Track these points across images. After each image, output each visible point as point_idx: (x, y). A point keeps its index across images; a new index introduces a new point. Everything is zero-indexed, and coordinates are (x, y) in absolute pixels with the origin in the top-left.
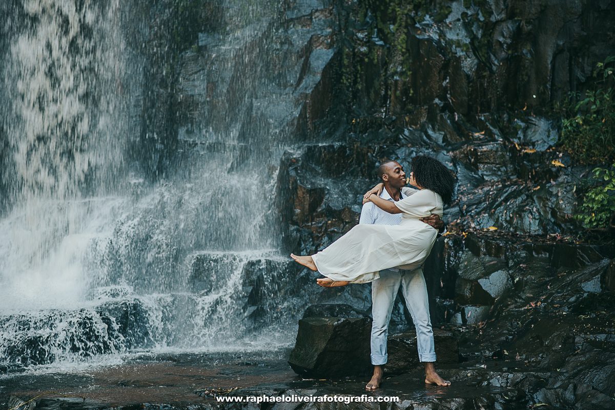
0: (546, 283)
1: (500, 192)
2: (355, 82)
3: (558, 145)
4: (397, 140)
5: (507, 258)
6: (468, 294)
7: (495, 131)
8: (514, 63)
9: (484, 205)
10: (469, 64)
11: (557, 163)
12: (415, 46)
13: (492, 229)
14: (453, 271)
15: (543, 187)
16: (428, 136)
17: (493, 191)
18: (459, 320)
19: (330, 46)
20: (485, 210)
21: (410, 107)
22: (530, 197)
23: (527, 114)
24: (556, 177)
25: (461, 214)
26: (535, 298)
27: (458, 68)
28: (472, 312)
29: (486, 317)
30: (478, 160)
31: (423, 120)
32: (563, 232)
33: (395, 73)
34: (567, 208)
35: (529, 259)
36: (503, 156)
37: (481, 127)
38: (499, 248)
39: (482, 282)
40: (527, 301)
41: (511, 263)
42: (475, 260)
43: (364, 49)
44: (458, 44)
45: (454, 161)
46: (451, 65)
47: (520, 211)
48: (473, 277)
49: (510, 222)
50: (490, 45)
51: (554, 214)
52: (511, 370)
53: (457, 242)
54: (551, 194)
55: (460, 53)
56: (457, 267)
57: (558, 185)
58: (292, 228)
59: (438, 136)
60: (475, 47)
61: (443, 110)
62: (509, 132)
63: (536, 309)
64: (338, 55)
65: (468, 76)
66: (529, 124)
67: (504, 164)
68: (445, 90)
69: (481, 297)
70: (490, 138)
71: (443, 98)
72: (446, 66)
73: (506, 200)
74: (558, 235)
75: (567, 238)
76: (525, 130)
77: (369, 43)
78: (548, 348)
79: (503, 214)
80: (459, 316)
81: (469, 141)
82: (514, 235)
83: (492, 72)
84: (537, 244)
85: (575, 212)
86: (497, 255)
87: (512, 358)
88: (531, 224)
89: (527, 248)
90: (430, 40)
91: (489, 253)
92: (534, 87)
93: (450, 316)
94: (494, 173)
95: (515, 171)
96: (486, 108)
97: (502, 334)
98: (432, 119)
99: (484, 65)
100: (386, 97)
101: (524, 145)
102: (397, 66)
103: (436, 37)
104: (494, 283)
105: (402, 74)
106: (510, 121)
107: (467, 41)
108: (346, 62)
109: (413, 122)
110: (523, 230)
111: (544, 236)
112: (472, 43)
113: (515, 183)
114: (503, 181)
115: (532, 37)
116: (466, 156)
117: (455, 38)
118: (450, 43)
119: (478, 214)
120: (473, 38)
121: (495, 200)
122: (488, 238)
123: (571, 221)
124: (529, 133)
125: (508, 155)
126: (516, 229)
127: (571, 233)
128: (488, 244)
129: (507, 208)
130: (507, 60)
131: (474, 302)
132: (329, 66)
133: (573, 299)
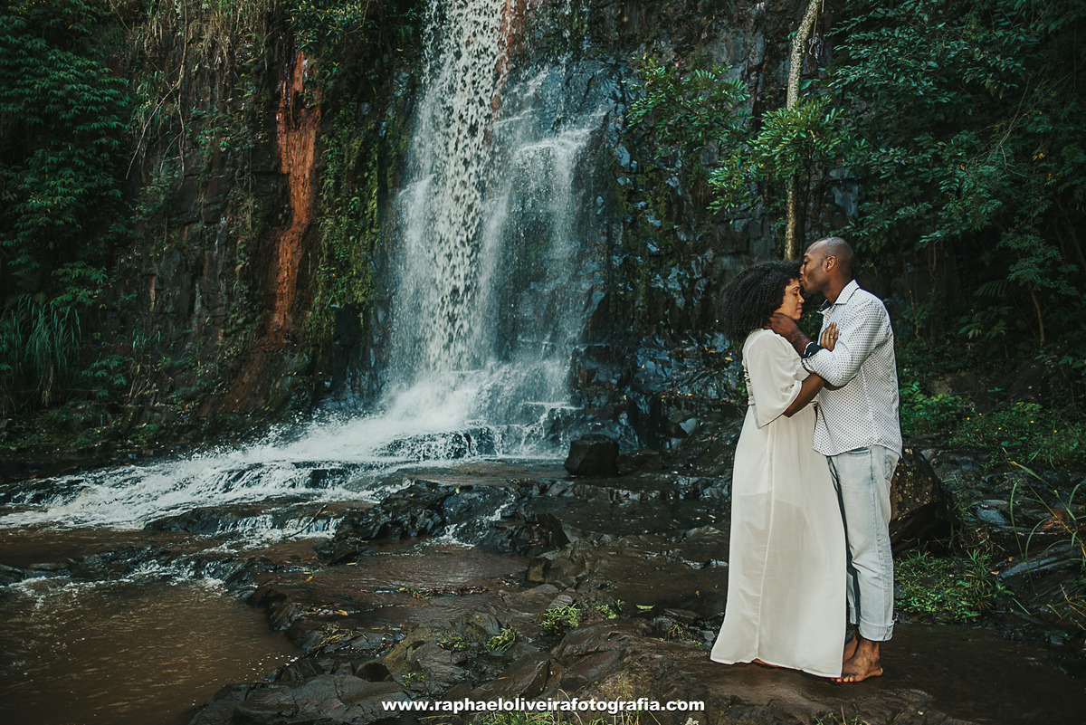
0: (718, 426)
1: (695, 374)
2: (616, 311)
3: (730, 349)
4: (638, 343)
5: (697, 412)
6: (673, 431)
7: (694, 340)
8: (706, 302)
9: (685, 381)
10: (680, 302)
11: (728, 359)
12: (651, 292)
13: (690, 395)
14: (666, 418)
15: (720, 372)
16: (656, 342)
17: (691, 373)
18: (668, 446)
19: (603, 291)
20: (686, 384)
21: (646, 325)
22: (712, 377)
23: (713, 331)
24: (727, 366)
25: (672, 386)
26: (712, 435)
27: (674, 304)
28: (674, 441)
29: (683, 444)
30: (684, 356)
31: (654, 333)
32: (730, 398)
33: (639, 306)
34: (733, 384)
35: (709, 412)
36: (698, 354)
37: (686, 337)
38: (692, 405)
39: (681, 424)
40: (707, 436)
41: (699, 414)
42: (679, 412)
43: (622, 293)
44: (675, 291)
45: (670, 356)
46: (670, 302)
47: (706, 385)
48: (677, 422)
49: (700, 391)
50: (692, 292)
51: (725, 387)
52: (692, 476)
53: (669, 401)
54: (724, 376)
55: (676, 296)
56: (668, 416)
57: (729, 371)
58: (577, 391)
59: (662, 342)
60: (684, 292)
61: (665, 327)
62: (701, 341)
63: (712, 441)
64: (607, 296)
65: (679, 309)
66: (714, 337)
67: (698, 358)
68: (666, 316)
69: (680, 433)
70: (691, 343)
71: (665, 321)
72: (667, 302)
73: (698, 379)
74: (727, 399)
75: (732, 401)
76: (711, 340)
77: (625, 289)
78: (716, 463)
79: (696, 387)
80: (668, 444)
81: (679, 345)
82: (702, 398)
83: (693, 307)
84: (716, 404)
85: (738, 386)
86: (691, 410)
87: (694, 468)
88: (712, 393)
89: (708, 406)
90: (659, 288)
91: (686, 408)
92: (717, 316)
93: (663, 443)
94: (692, 364)
95: (705, 363)
96: (689, 327)
97: (690, 455)
98: (658, 332)
99: (689, 303)
100: (633, 319)
101: (710, 348)
102: (640, 301)
103: (662, 286)
104: (689, 425)
105: (643, 307)
106: (703, 334)
107: (680, 289)
108: (611, 299)
109: (648, 334)
110: (707, 396)
111: (719, 399)
112: (682, 290)
113: (704, 369)
114: (697, 368)
115: (717, 288)
116: (677, 353)
117: (673, 287)
118: (670, 290)
119: (682, 386)
120: (683, 287)
121: (692, 379)
122: (686, 399)
123: (735, 391)
124: (714, 341)
125: (701, 354)
126: (703, 395)
127: (735, 398)
128: (686, 403)
129: (698, 383)
130: (702, 300)
131: (676, 437)
132: (602, 301)
133: (733, 436)
